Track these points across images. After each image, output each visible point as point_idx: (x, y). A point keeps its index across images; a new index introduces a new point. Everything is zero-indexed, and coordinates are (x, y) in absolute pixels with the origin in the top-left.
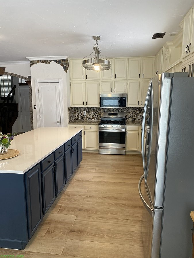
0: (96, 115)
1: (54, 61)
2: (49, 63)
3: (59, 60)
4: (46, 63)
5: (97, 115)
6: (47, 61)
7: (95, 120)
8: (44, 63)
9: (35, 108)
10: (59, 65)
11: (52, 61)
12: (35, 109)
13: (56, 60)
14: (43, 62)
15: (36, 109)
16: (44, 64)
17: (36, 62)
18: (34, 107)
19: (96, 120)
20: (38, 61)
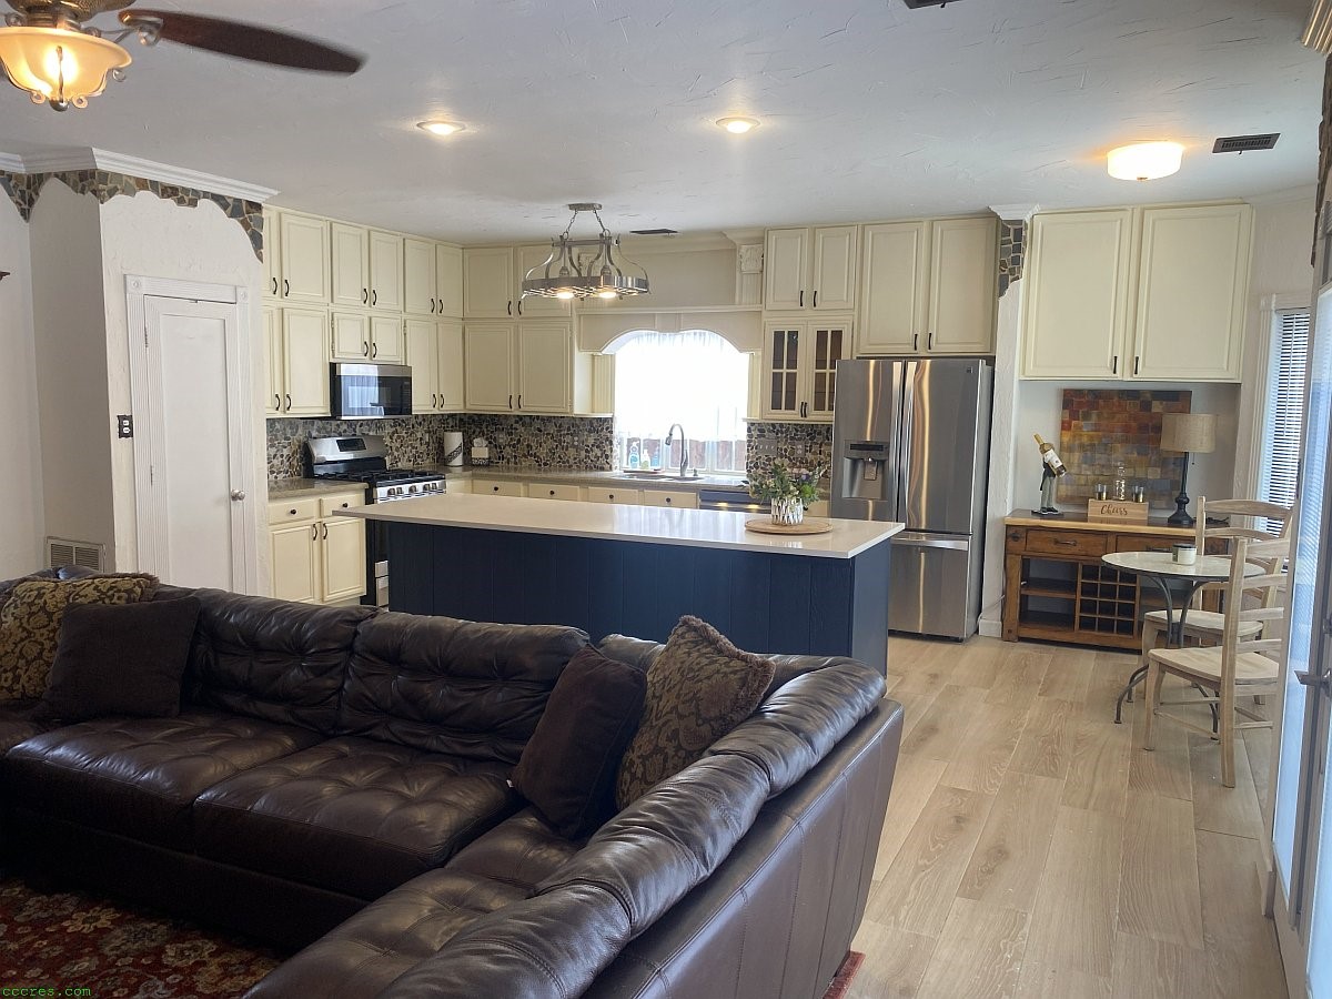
0: (282, 456)
1: (217, 198)
2: (193, 203)
3: (235, 200)
4: (180, 202)
5: (285, 452)
6: (185, 190)
7: (281, 476)
8: (169, 197)
9: (126, 430)
10: (235, 224)
11: (206, 195)
12: (121, 435)
13: (223, 197)
14: (169, 191)
15: (131, 435)
16: (170, 202)
17: (132, 182)
18: (121, 427)
19: (283, 475)
20: (143, 184)
